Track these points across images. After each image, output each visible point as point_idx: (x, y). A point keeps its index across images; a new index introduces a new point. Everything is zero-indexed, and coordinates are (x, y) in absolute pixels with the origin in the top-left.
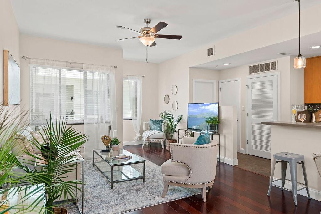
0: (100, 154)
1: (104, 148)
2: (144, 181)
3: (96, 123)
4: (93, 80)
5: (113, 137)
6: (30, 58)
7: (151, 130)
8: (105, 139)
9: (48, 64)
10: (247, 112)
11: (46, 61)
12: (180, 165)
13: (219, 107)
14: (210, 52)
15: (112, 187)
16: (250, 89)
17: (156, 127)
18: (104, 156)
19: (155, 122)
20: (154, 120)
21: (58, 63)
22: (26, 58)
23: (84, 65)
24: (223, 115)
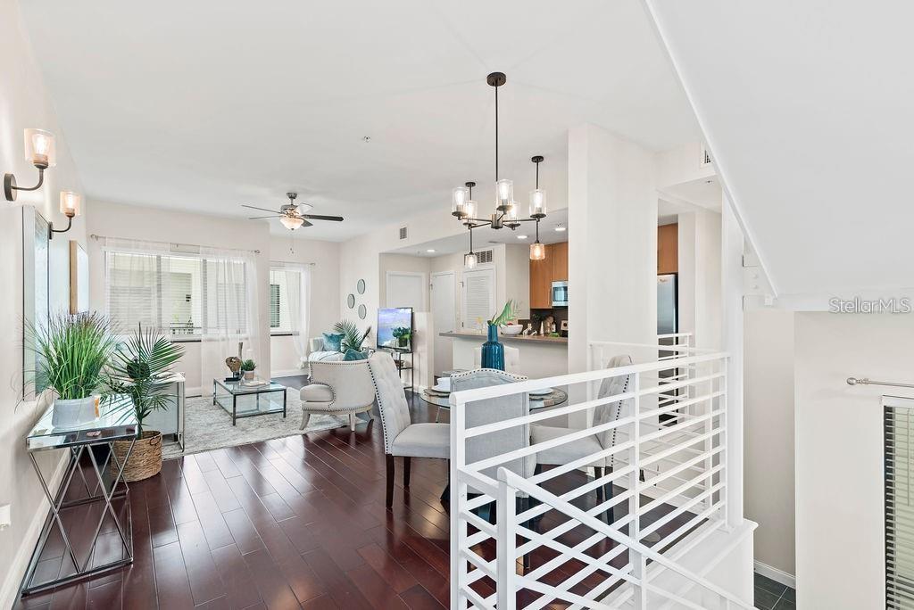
0: (224, 384)
1: (231, 375)
2: (285, 416)
3: (223, 340)
4: (217, 263)
5: (244, 360)
6: (105, 238)
7: (324, 350)
8: (231, 361)
9: (137, 247)
10: (462, 320)
11: (133, 242)
12: (322, 388)
13: (412, 314)
14: (403, 233)
15: (234, 424)
16: (465, 287)
17: (332, 346)
18: (230, 387)
19: (331, 338)
20: (329, 334)
21: (156, 245)
22: (97, 237)
23: (201, 249)
24: (418, 327)
